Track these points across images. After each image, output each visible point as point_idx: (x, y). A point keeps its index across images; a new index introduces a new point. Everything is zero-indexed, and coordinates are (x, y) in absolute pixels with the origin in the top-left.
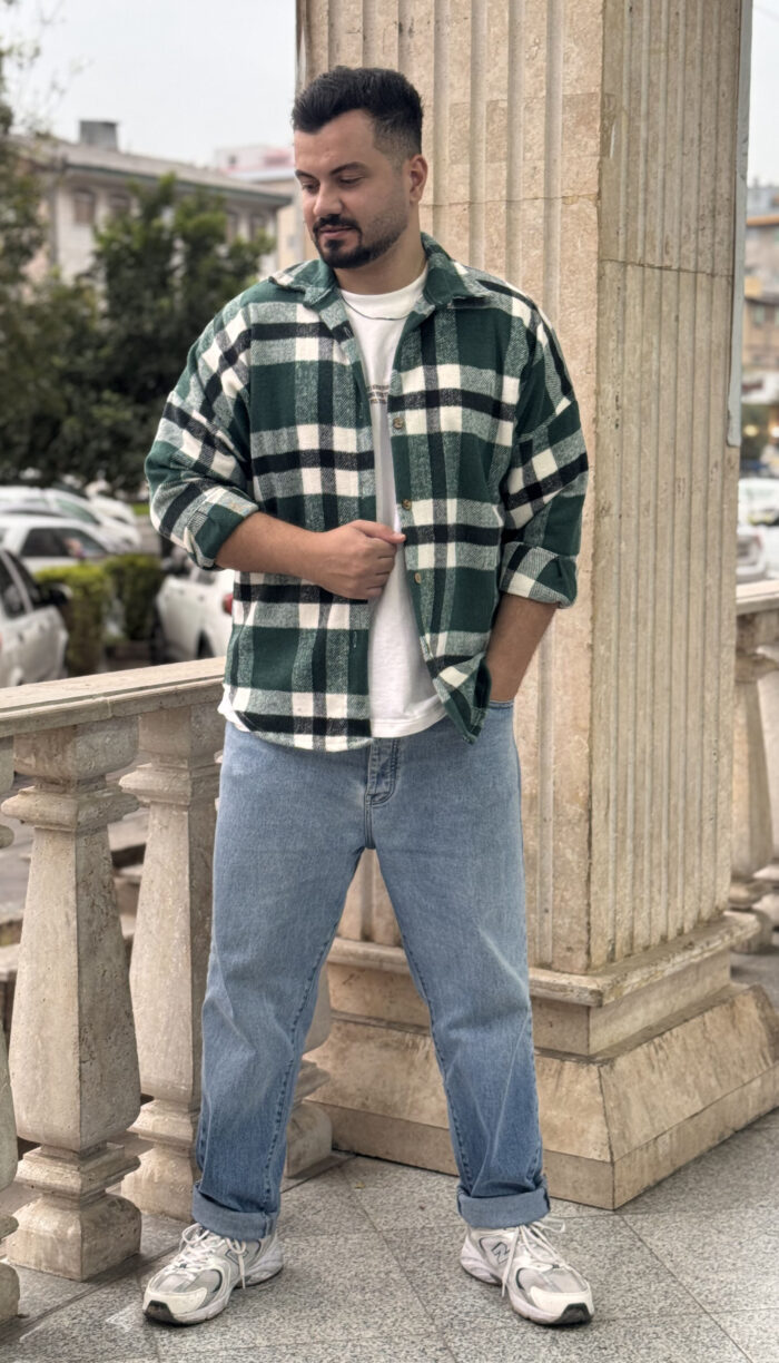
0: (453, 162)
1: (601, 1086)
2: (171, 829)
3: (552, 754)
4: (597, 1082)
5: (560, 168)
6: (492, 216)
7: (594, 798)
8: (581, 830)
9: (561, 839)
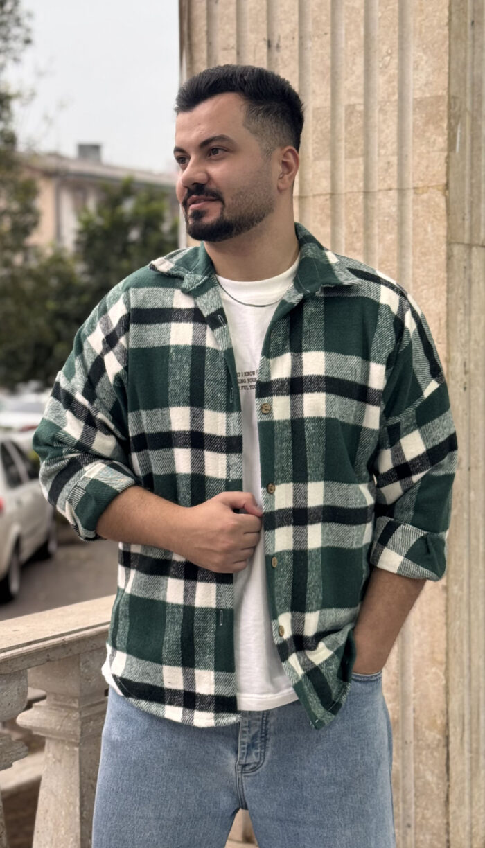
0: (317, 159)
2: (63, 763)
3: (411, 681)
5: (411, 161)
6: (351, 205)
7: (451, 725)
8: (439, 755)
9: (421, 762)
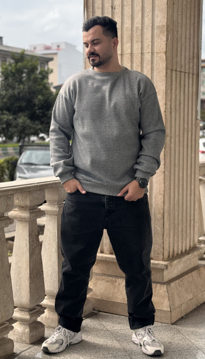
1: (167, 291)
2: (52, 221)
3: (153, 200)
4: (166, 290)
5: (156, 44)
6: (137, 57)
7: (165, 213)
8: (161, 222)
9: (156, 224)
